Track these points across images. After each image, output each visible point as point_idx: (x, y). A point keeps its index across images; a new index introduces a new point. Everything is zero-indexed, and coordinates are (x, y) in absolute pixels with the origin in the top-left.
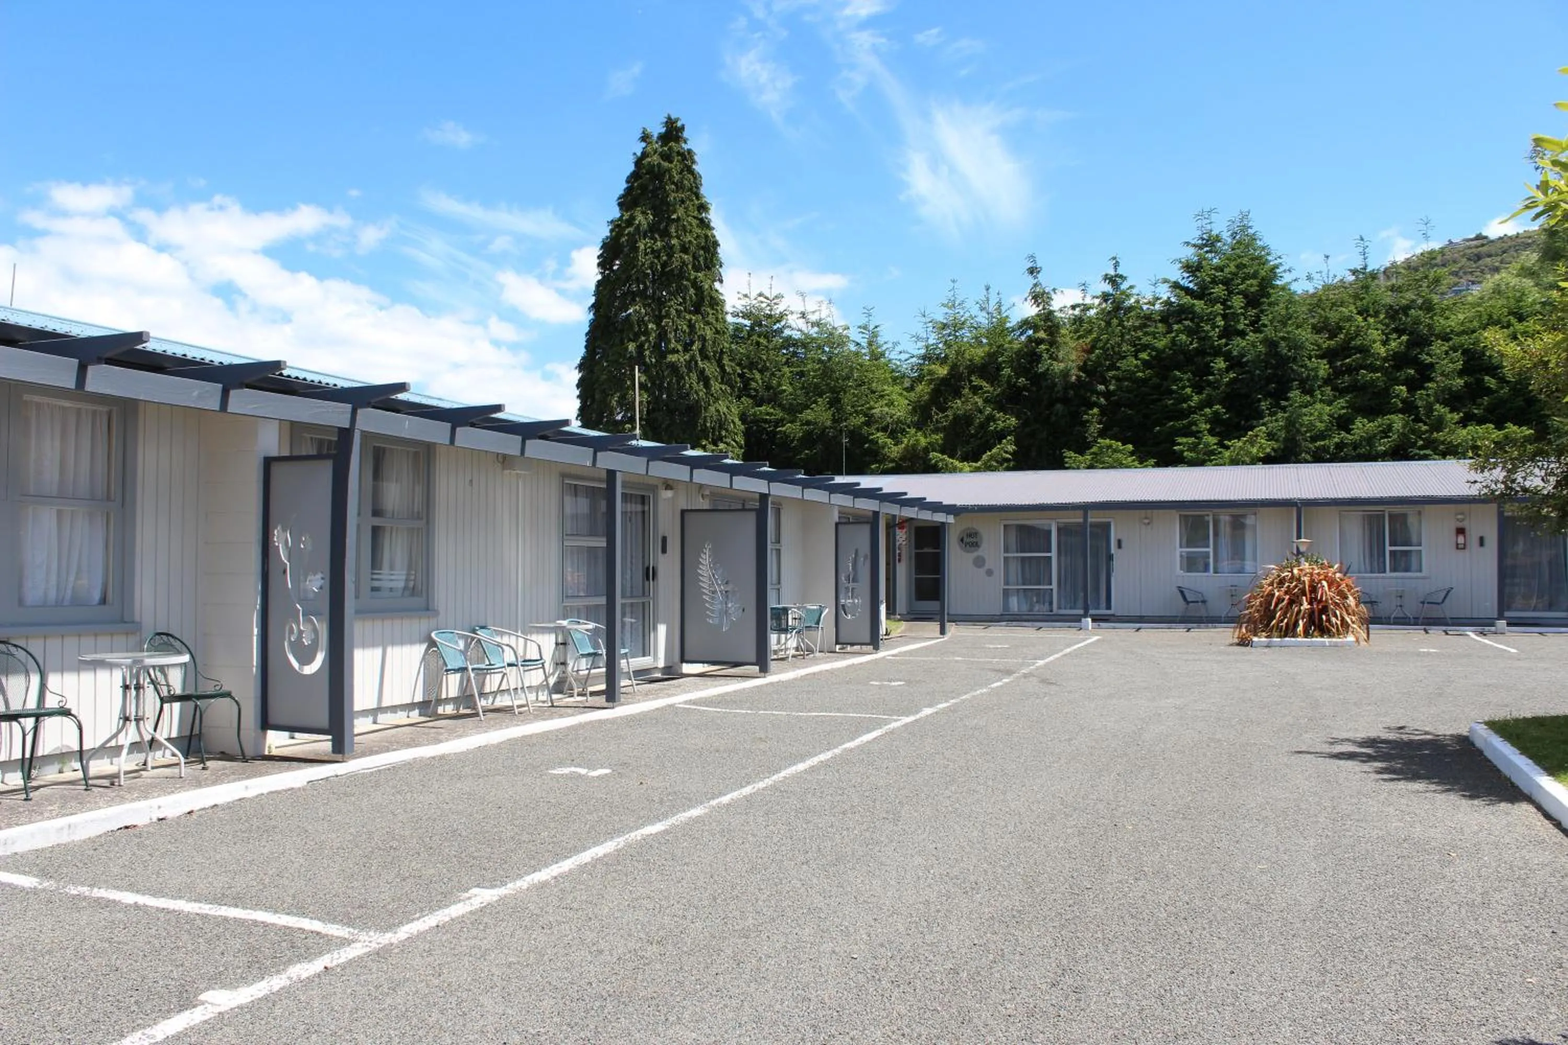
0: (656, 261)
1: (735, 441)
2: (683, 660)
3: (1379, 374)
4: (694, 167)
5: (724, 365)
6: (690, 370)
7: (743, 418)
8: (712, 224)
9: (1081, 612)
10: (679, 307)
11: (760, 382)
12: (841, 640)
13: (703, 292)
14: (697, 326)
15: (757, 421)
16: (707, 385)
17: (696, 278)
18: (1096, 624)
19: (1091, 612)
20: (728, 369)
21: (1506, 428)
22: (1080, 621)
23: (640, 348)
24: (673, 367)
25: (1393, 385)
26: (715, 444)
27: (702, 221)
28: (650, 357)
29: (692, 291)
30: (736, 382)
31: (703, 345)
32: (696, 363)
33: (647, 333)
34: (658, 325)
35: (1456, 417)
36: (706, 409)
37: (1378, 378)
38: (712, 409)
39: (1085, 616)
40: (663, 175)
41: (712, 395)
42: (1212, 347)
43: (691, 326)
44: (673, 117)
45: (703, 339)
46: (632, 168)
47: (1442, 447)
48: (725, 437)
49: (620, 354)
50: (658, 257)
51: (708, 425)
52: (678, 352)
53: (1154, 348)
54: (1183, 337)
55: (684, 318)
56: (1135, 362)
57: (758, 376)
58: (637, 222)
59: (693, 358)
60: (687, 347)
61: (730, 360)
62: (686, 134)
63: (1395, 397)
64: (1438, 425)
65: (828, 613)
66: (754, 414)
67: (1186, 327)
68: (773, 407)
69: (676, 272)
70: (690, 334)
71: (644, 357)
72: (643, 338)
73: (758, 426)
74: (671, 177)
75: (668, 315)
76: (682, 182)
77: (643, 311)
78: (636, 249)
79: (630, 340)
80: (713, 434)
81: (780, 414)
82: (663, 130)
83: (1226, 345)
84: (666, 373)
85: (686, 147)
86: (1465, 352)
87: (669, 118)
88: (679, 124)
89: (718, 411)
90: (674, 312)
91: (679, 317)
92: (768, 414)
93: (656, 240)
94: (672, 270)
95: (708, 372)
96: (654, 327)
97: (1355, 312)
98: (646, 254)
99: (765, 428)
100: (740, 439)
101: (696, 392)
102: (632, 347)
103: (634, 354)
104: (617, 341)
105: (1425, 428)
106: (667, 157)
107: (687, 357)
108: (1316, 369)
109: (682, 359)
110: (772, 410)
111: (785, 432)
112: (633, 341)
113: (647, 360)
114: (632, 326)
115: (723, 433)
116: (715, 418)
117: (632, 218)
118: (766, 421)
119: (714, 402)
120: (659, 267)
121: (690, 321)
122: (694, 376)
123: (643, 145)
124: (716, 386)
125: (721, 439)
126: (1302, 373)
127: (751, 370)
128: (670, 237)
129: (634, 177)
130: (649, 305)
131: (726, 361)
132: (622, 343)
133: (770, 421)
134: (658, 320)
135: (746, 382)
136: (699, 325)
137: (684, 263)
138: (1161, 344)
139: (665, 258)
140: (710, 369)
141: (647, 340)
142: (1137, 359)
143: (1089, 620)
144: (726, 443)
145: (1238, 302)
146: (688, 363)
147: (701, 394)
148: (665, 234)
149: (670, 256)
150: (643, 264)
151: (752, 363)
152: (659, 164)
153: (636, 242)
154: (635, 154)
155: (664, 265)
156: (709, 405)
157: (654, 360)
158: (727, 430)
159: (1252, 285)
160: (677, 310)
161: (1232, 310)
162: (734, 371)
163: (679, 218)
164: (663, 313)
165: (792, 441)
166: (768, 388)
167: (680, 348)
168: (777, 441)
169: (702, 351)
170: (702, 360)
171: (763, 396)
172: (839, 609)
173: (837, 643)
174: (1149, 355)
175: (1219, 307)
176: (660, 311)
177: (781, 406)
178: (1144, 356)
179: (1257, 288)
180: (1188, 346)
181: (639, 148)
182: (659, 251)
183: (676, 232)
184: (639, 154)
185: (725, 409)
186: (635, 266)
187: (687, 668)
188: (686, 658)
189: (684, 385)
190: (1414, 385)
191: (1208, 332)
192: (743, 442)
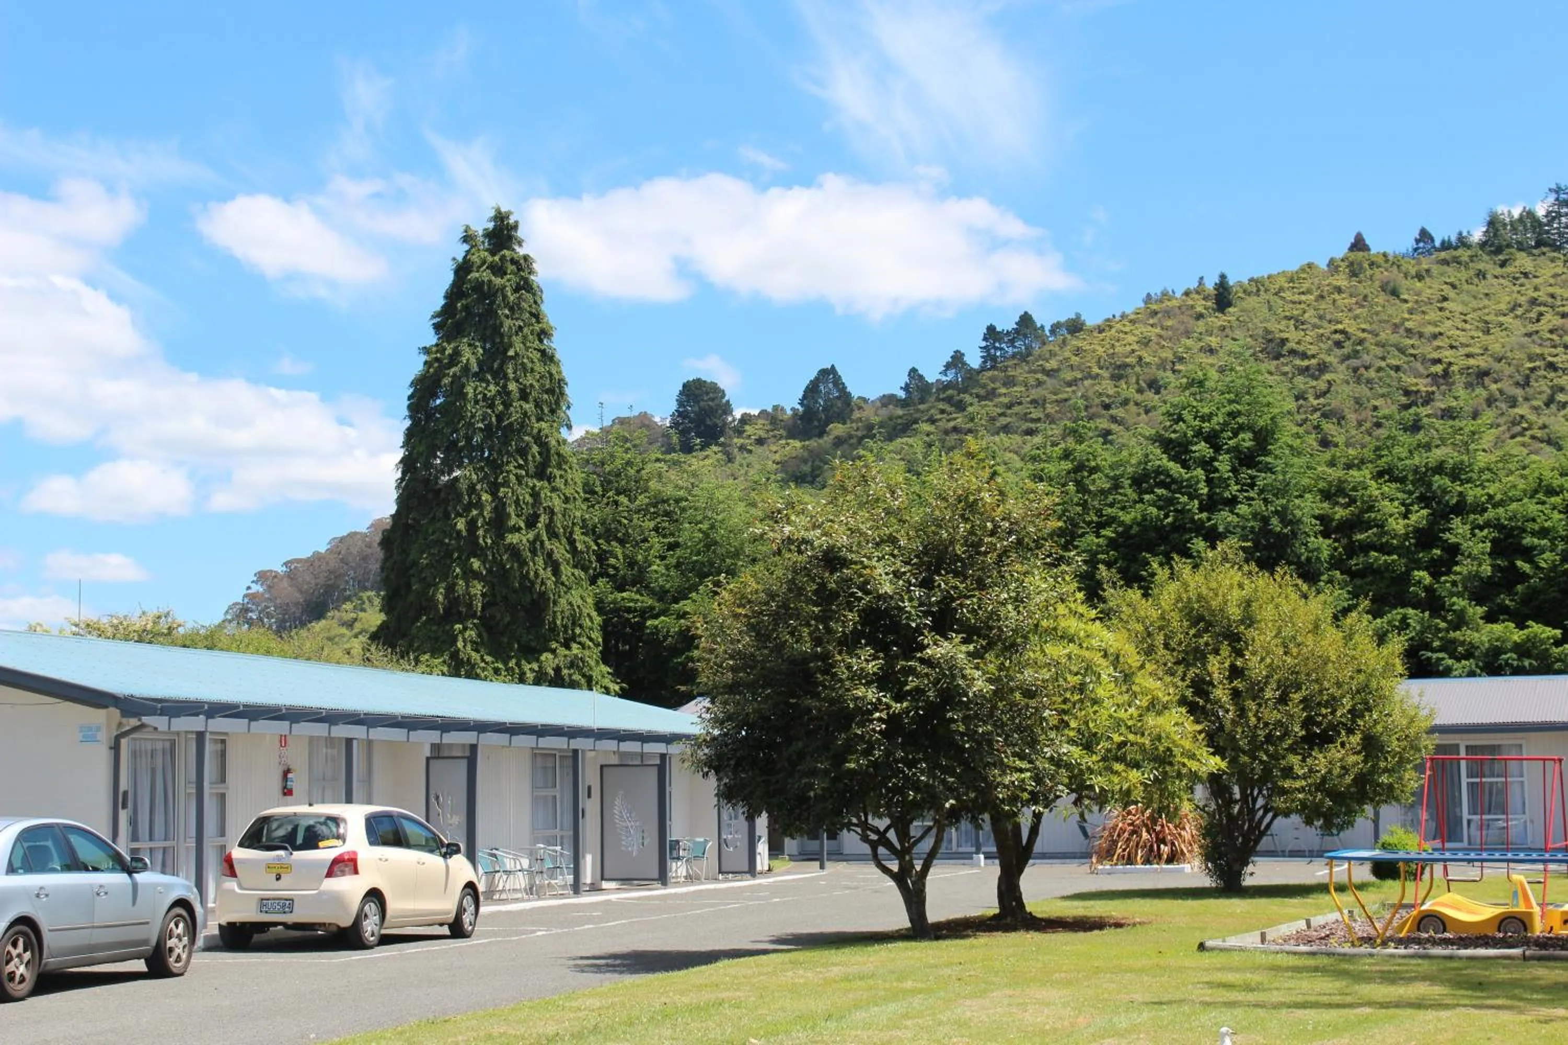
0: (489, 411)
1: (591, 639)
2: (603, 879)
3: (1395, 557)
4: (532, 277)
5: (575, 540)
6: (534, 552)
7: (600, 606)
8: (558, 356)
9: (974, 849)
10: (519, 471)
11: (620, 557)
12: (723, 869)
13: (548, 450)
14: (543, 496)
15: (618, 610)
16: (556, 572)
17: (540, 431)
18: (989, 861)
19: (984, 849)
20: (580, 546)
21: (1528, 627)
22: (972, 858)
23: (472, 525)
24: (514, 551)
25: (1413, 569)
26: (568, 647)
27: (543, 353)
28: (484, 537)
29: (535, 449)
30: (591, 562)
31: (551, 519)
32: (542, 543)
33: (479, 505)
34: (494, 493)
35: (1480, 610)
36: (555, 603)
37: (1393, 561)
38: (563, 601)
39: (977, 852)
40: (495, 295)
41: (563, 584)
42: (1192, 521)
43: (535, 495)
44: (503, 210)
45: (551, 512)
46: (449, 277)
47: (1460, 649)
48: (580, 635)
49: (444, 532)
50: (492, 406)
51: (558, 622)
52: (519, 530)
53: (1122, 523)
54: (1154, 511)
55: (527, 485)
56: (1096, 540)
57: (619, 551)
58: (464, 360)
59: (538, 537)
60: (531, 523)
61: (583, 534)
62: (520, 233)
63: (1414, 585)
64: (1460, 621)
65: (712, 845)
66: (614, 602)
67: (1160, 498)
68: (638, 592)
69: (516, 426)
70: (533, 506)
71: (478, 537)
72: (475, 512)
73: (619, 617)
74: (505, 297)
75: (506, 484)
76: (519, 304)
77: (474, 477)
78: (463, 396)
79: (459, 515)
80: (566, 632)
81: (649, 601)
82: (491, 225)
83: (1209, 519)
84: (505, 557)
85: (521, 251)
86: (1499, 527)
87: (498, 211)
88: (512, 221)
89: (570, 604)
90: (512, 478)
91: (520, 483)
92: (632, 600)
93: (488, 383)
94: (511, 424)
95: (557, 556)
96: (489, 498)
97: (1369, 476)
98: (477, 402)
99: (628, 620)
100: (597, 635)
101: (543, 583)
102: (461, 524)
103: (464, 533)
104: (439, 514)
105: (1443, 625)
106: (499, 270)
107: (531, 536)
108: (1318, 549)
109: (525, 541)
110: (638, 597)
111: (656, 627)
112: (461, 516)
113: (481, 541)
114: (459, 496)
115: (578, 631)
116: (567, 614)
117: (457, 353)
118: (629, 610)
119: (566, 593)
120: (494, 419)
121: (533, 488)
122: (540, 561)
123: (466, 247)
124: (567, 571)
125: (573, 638)
126: (1302, 554)
127: (608, 542)
128: (505, 377)
129: (454, 294)
130: (482, 469)
131: (578, 535)
132: (447, 516)
133: (635, 610)
134: (494, 489)
135: (602, 557)
136: (546, 493)
137: (525, 414)
138: (1127, 518)
139: (501, 408)
140: (560, 551)
141: (481, 514)
142: (1098, 537)
143: (982, 856)
144: (580, 643)
145: (1224, 465)
146: (532, 543)
147: (549, 583)
148: (500, 375)
149: (507, 405)
150: (473, 416)
151: (608, 530)
152: (490, 281)
153: (463, 386)
154: (454, 259)
155: (500, 418)
156: (560, 597)
157: (489, 541)
158: (581, 626)
159: (1246, 440)
160: (516, 475)
161: (1217, 475)
162: (588, 547)
163: (517, 354)
164: (500, 480)
165: (665, 638)
166: (632, 564)
167: (522, 525)
168: (644, 638)
169: (550, 527)
170: (549, 539)
171: (624, 577)
172: (721, 843)
173: (720, 872)
174: (1115, 532)
175: (1200, 473)
176: (496, 478)
177: (652, 592)
178: (1108, 532)
179: (1252, 443)
180: (1162, 521)
181: (460, 251)
182: (493, 399)
183: (515, 373)
184: (460, 259)
185: (580, 602)
186: (463, 418)
187: (605, 885)
188: (606, 876)
189: (528, 572)
190: (1438, 569)
191: (1186, 504)
192: (600, 640)
